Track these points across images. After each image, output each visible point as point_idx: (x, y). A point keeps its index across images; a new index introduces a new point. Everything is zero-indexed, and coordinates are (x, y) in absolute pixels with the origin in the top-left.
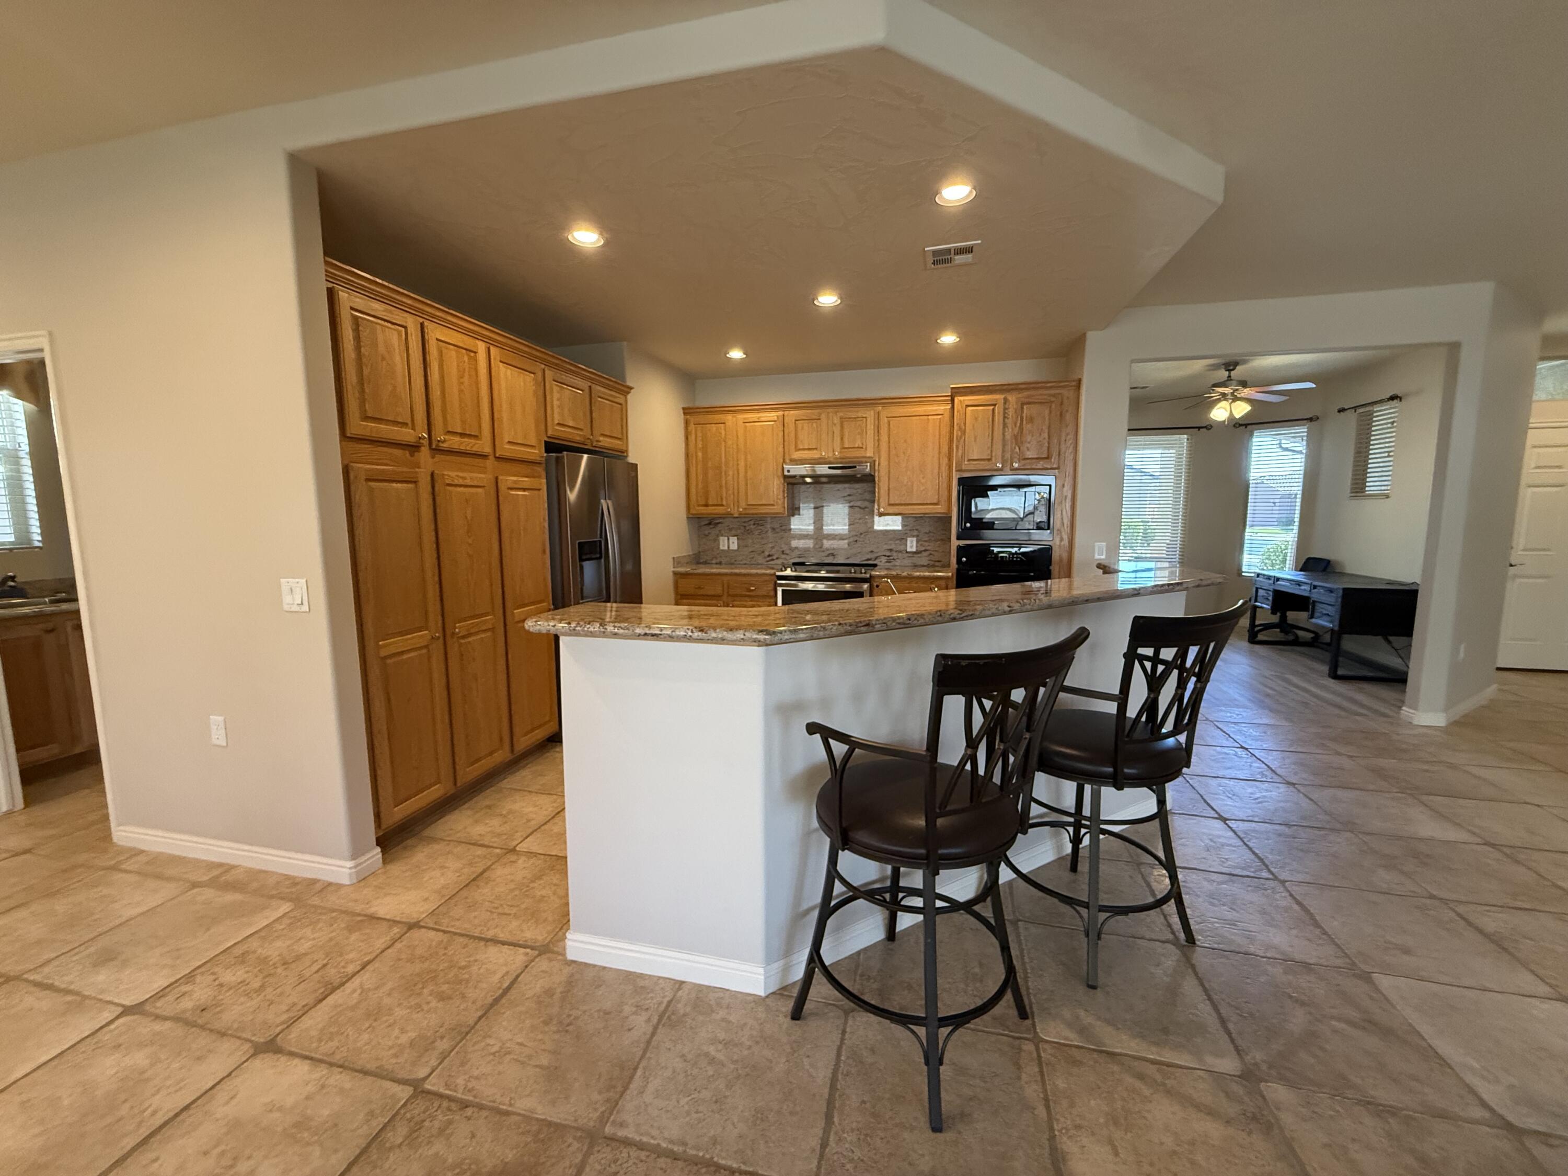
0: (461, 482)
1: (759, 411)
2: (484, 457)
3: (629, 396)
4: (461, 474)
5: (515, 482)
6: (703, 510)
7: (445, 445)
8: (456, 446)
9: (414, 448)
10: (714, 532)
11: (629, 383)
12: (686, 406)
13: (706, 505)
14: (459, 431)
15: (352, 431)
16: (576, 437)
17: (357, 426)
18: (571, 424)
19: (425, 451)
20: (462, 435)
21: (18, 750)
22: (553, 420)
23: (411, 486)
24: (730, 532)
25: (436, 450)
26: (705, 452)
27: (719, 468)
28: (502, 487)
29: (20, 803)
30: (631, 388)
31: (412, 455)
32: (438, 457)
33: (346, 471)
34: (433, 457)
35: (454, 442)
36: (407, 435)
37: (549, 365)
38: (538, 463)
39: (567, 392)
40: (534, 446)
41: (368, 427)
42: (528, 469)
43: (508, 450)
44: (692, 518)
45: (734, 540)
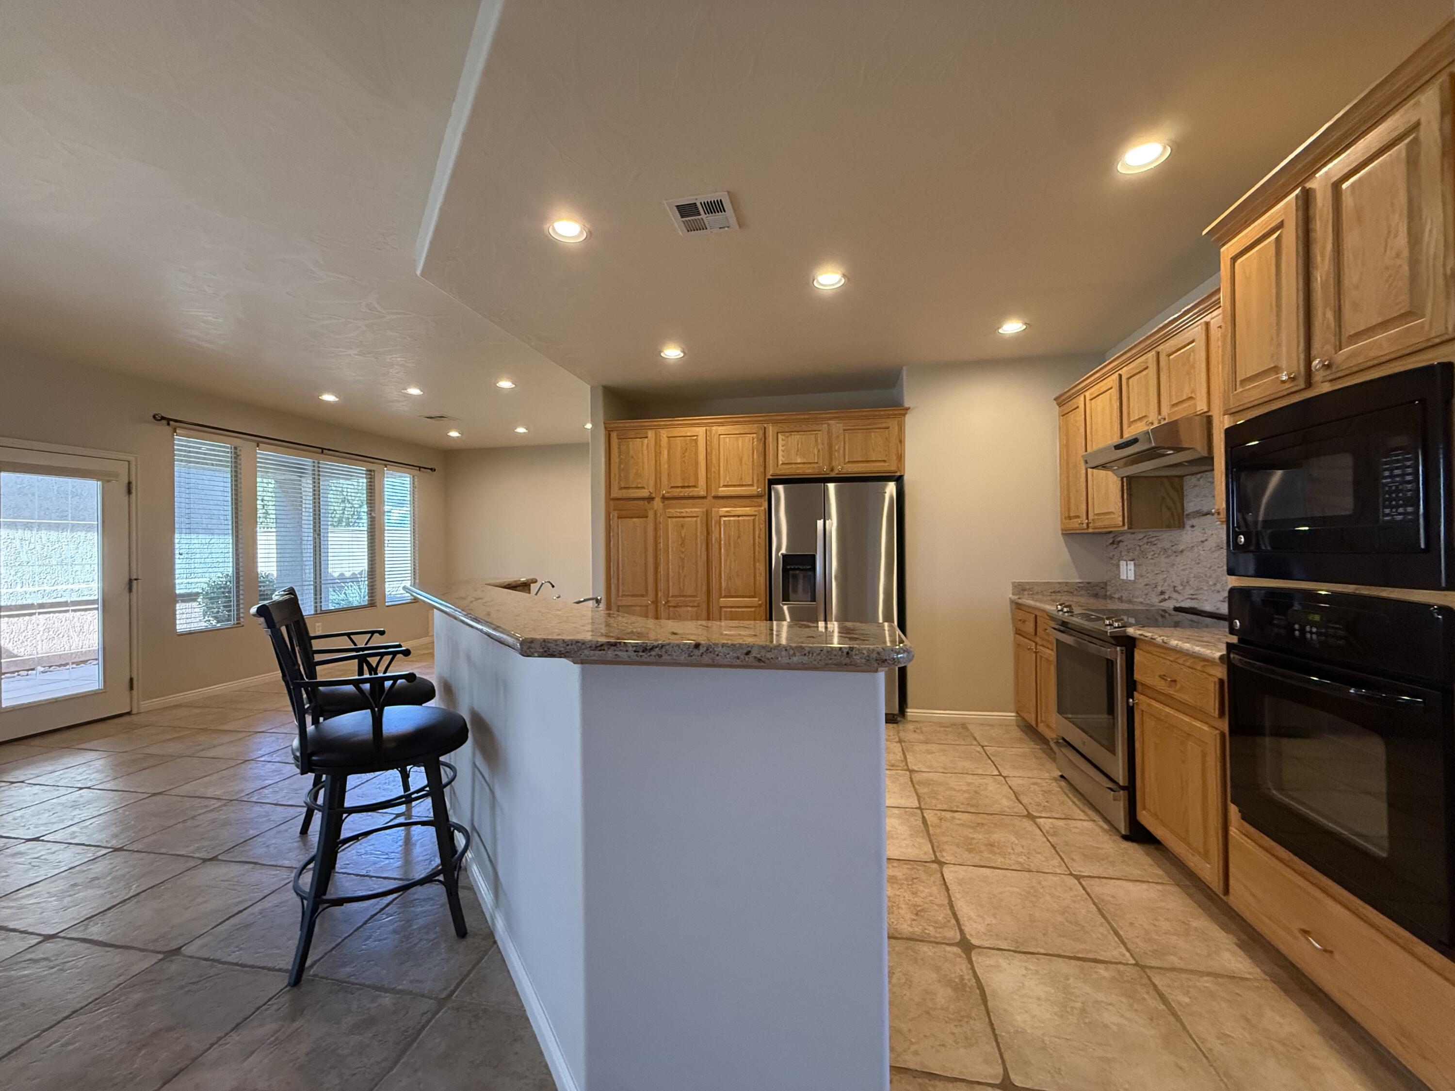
0: (679, 515)
1: (1100, 379)
2: (701, 498)
3: (906, 418)
4: (679, 511)
5: (727, 512)
6: (1068, 524)
7: (670, 495)
8: (678, 494)
9: (650, 499)
10: (1116, 553)
11: (906, 405)
12: (1057, 394)
13: (1070, 518)
14: (680, 485)
15: (612, 497)
16: (823, 468)
17: (618, 494)
18: (800, 460)
19: (656, 500)
20: (683, 487)
22: (774, 461)
23: (643, 520)
24: (1128, 554)
25: (664, 498)
28: (714, 516)
30: (908, 409)
31: (649, 503)
32: (666, 502)
33: (608, 515)
34: (663, 503)
35: (677, 492)
36: (645, 493)
37: (775, 423)
38: (759, 496)
39: (796, 438)
40: (752, 485)
41: (624, 494)
42: (747, 501)
43: (723, 491)
44: (1068, 534)
45: (1131, 565)
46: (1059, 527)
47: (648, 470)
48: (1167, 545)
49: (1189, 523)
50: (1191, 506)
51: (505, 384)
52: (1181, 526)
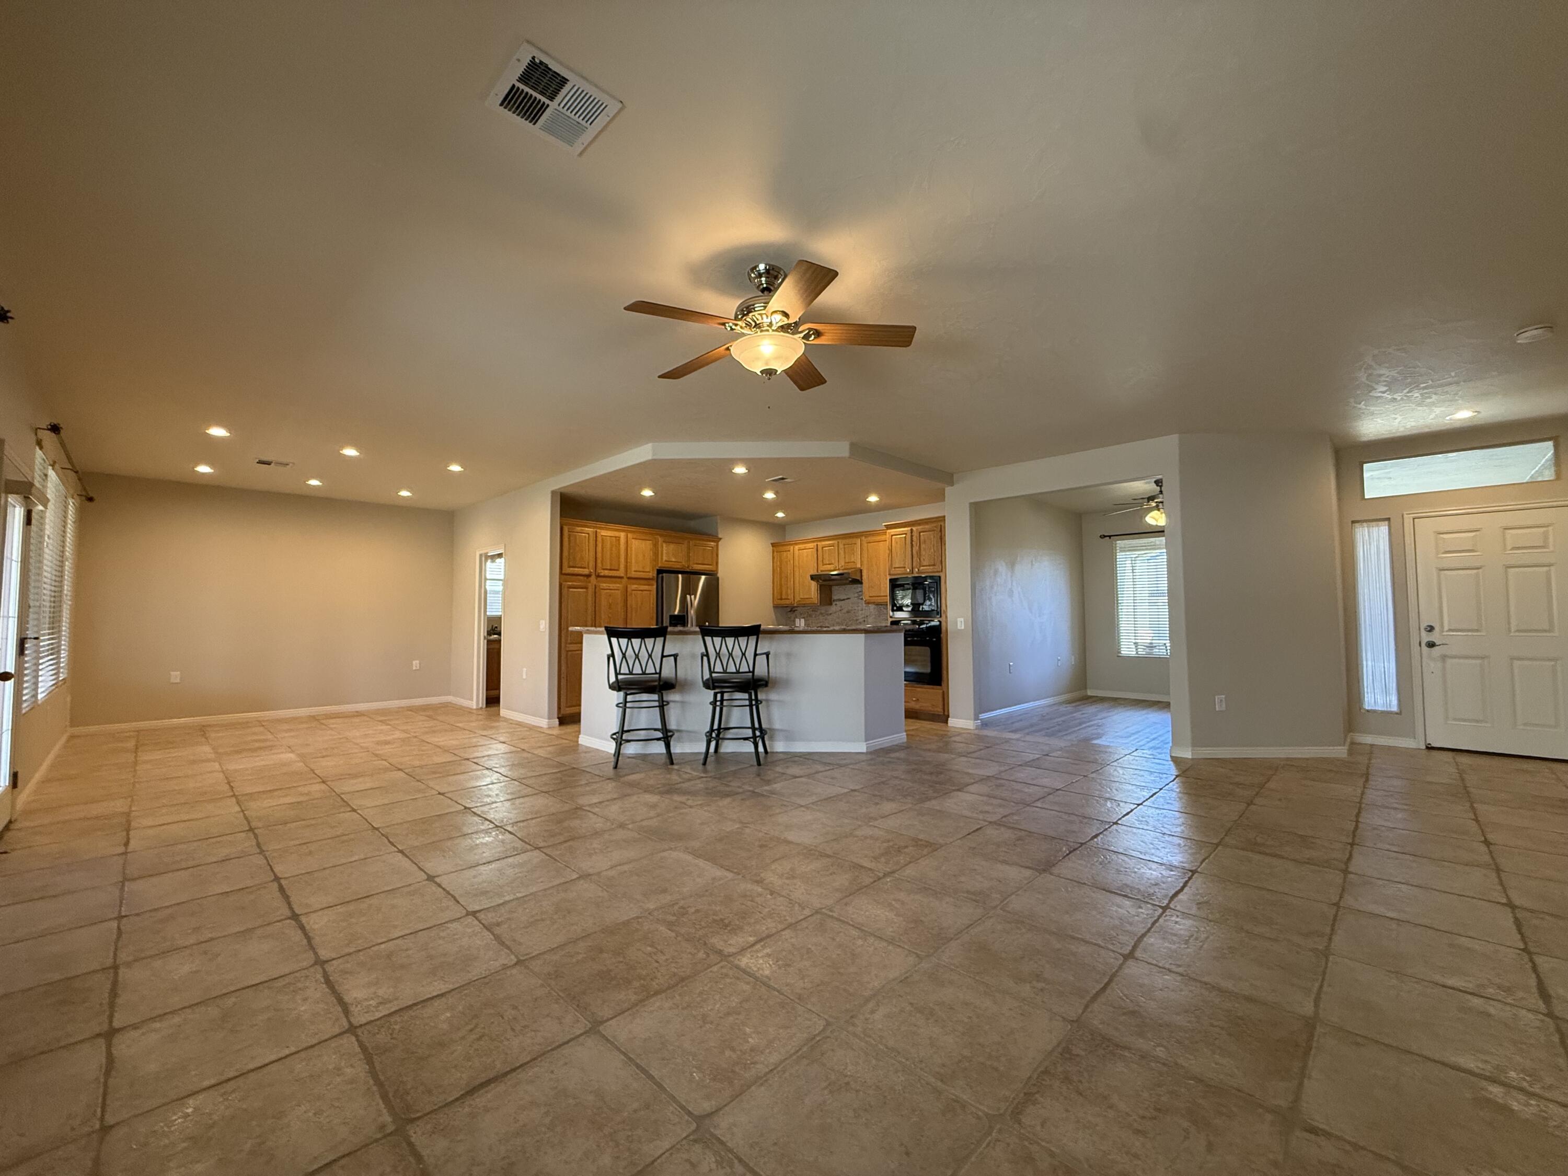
0: (609, 589)
1: (806, 543)
2: (621, 578)
3: (720, 543)
4: (609, 586)
5: (638, 588)
6: (780, 602)
7: (602, 574)
8: (607, 574)
9: (589, 576)
10: (793, 616)
11: (720, 536)
12: (773, 542)
13: (781, 599)
14: (609, 568)
15: (564, 572)
16: (677, 566)
17: (567, 570)
18: (673, 560)
19: (593, 577)
20: (610, 570)
21: (487, 690)
22: (662, 559)
23: (584, 590)
24: (801, 616)
25: (598, 576)
26: (781, 568)
27: (787, 577)
28: (629, 590)
29: (484, 706)
30: (721, 539)
31: (587, 579)
32: (599, 579)
33: (561, 585)
34: (596, 580)
35: (606, 573)
36: (586, 571)
37: (661, 535)
38: (652, 579)
39: (672, 546)
40: (649, 572)
41: (571, 570)
42: (645, 582)
43: (633, 574)
44: (776, 607)
45: (803, 620)
46: (772, 605)
47: (589, 556)
48: (823, 612)
49: (834, 603)
50: (835, 597)
51: (455, 468)
52: (831, 604)
